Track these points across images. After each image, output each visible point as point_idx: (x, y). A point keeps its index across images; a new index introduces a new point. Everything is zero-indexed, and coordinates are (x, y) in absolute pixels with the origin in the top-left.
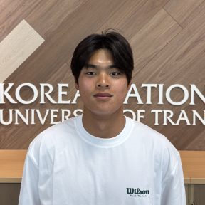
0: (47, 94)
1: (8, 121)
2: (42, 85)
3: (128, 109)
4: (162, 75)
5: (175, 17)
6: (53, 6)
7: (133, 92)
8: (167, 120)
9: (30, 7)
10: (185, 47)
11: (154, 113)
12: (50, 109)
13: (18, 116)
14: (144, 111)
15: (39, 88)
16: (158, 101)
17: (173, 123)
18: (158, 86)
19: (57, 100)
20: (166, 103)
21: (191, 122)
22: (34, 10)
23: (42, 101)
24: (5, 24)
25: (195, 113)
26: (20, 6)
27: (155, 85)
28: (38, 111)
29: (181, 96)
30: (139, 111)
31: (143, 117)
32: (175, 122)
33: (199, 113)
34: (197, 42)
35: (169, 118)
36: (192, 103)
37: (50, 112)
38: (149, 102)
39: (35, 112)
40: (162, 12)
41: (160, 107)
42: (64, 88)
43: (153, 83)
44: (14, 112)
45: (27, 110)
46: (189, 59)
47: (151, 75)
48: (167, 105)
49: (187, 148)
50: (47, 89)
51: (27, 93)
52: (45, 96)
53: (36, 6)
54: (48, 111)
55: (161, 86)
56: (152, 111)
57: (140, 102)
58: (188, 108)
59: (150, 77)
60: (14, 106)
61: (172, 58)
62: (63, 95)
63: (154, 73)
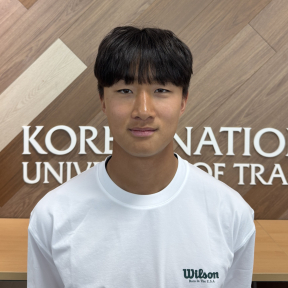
0: (89, 141)
1: (34, 179)
2: (83, 129)
3: (201, 161)
4: (248, 115)
5: (265, 37)
6: (99, 20)
7: (208, 138)
8: (256, 177)
9: (67, 22)
10: (280, 76)
11: (238, 168)
12: (92, 161)
13: (49, 171)
14: (223, 165)
15: (77, 132)
16: (243, 151)
17: (264, 182)
18: (243, 130)
19: (103, 149)
20: (255, 154)
22: (73, 27)
23: (82, 151)
24: (32, 45)
26: (54, 21)
27: (239, 129)
28: (76, 164)
29: (275, 145)
30: (217, 165)
31: (222, 173)
32: (267, 180)
35: (258, 175)
37: (92, 165)
38: (230, 152)
39: (73, 166)
40: (248, 29)
41: (246, 159)
43: (236, 126)
44: (42, 166)
45: (61, 164)
47: (234, 115)
48: (255, 157)
49: (282, 216)
50: (89, 133)
51: (61, 139)
52: (86, 143)
53: (76, 21)
54: (90, 164)
55: (247, 130)
56: (235, 165)
57: (218, 152)
59: (231, 118)
60: (43, 158)
61: (261, 91)
62: (111, 142)
63: (237, 112)
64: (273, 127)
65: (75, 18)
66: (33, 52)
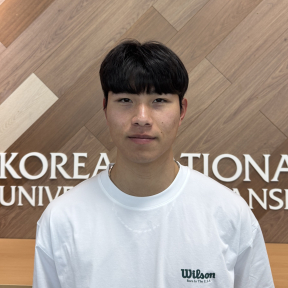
0: (59, 167)
1: (9, 201)
2: (54, 155)
4: (206, 142)
5: (221, 69)
6: (69, 56)
9: (41, 58)
10: (236, 106)
12: (62, 185)
13: (22, 194)
15: (49, 158)
18: (202, 156)
19: (72, 175)
22: (46, 63)
23: (53, 176)
24: (10, 79)
25: (251, 192)
26: (29, 57)
27: (198, 155)
28: (47, 188)
29: (232, 170)
33: (257, 193)
34: (250, 100)
36: (247, 179)
37: (62, 190)
39: (44, 190)
40: (205, 63)
42: (81, 159)
43: (195, 152)
44: (17, 190)
45: (34, 188)
46: (241, 122)
50: (59, 160)
51: (34, 165)
52: (57, 169)
53: (49, 57)
54: (60, 188)
55: (206, 156)
58: (242, 186)
59: (191, 145)
60: (18, 182)
61: (218, 120)
62: (80, 168)
63: (196, 139)
64: (230, 153)
65: (48, 54)
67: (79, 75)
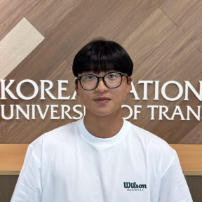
1: (9, 116)
2: (43, 82)
3: (125, 104)
4: (158, 72)
5: (170, 16)
6: (52, 4)
8: (163, 115)
10: (180, 45)
11: (151, 108)
12: (50, 104)
13: (19, 111)
14: (140, 106)
15: (39, 84)
16: (154, 97)
17: (168, 118)
18: (154, 83)
19: (57, 96)
20: (162, 99)
21: (186, 117)
22: (35, 9)
23: (43, 97)
24: (6, 22)
25: (189, 108)
26: (21, 5)
27: (151, 82)
28: (38, 106)
29: (176, 92)
30: (136, 107)
31: (139, 112)
32: (170, 116)
33: (193, 109)
34: (191, 40)
35: (164, 113)
36: (186, 99)
37: (50, 107)
38: (145, 98)
39: (36, 107)
40: (159, 11)
41: (156, 102)
42: (64, 85)
43: (149, 80)
44: (15, 108)
45: (28, 106)
46: (184, 57)
47: (148, 72)
48: (162, 101)
49: (181, 142)
50: (47, 85)
51: (27, 89)
52: (45, 92)
53: (37, 4)
54: (48, 106)
55: (157, 83)
56: (149, 106)
57: (137, 98)
58: (183, 104)
59: (146, 74)
60: (15, 102)
61: (167, 55)
62: (63, 91)
63: (150, 70)
64: (174, 80)
66: (6, 27)
67: (61, 19)
